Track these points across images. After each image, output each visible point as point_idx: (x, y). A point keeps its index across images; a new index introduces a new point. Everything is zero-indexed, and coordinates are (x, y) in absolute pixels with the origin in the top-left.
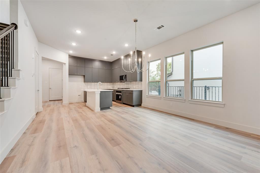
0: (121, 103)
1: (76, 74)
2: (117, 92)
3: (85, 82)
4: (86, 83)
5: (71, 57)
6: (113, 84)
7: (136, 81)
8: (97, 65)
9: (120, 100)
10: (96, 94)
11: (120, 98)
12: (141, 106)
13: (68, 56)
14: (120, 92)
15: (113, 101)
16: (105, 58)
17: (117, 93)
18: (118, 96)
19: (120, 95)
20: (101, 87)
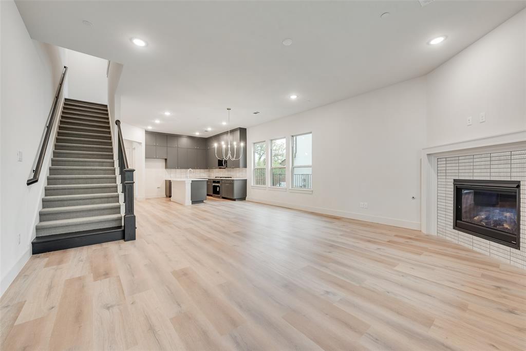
0: (219, 197)
1: (155, 157)
2: (214, 182)
3: (166, 167)
4: (169, 170)
5: (148, 133)
6: (209, 171)
7: (238, 167)
8: (184, 142)
9: (218, 193)
10: (186, 184)
11: (218, 190)
12: (245, 200)
13: (144, 132)
14: (218, 182)
15: (208, 195)
16: (197, 134)
17: (214, 184)
18: (215, 187)
19: (218, 186)
20: (191, 175)
